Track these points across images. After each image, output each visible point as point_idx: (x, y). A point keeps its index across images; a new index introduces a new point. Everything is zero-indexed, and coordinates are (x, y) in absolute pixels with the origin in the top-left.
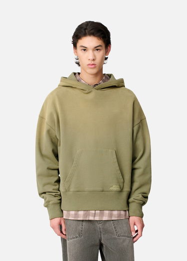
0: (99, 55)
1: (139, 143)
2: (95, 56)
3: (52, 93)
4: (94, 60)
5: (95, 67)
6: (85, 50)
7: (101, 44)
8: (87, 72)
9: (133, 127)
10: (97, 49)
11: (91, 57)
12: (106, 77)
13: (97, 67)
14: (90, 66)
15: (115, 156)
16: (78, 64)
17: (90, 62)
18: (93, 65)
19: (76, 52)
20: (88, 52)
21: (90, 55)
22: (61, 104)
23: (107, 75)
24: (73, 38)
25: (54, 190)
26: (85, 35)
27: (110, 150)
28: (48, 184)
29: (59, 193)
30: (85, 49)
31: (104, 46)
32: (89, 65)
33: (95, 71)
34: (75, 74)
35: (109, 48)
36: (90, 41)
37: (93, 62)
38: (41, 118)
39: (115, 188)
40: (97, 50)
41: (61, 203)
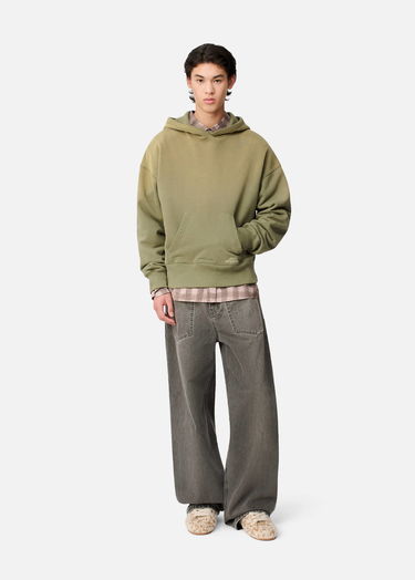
0: (219, 87)
2: (214, 89)
4: (212, 94)
5: (213, 103)
6: (201, 81)
7: (222, 74)
8: (203, 110)
10: (216, 79)
11: (209, 91)
14: (207, 102)
16: (193, 99)
17: (207, 96)
18: (211, 100)
19: (191, 87)
20: (205, 83)
21: (207, 87)
24: (186, 65)
26: (202, 61)
31: (226, 76)
32: (206, 100)
33: (213, 108)
34: (188, 114)
35: (232, 79)
36: (208, 70)
37: (211, 97)
38: (144, 168)
39: (232, 261)
40: (217, 81)
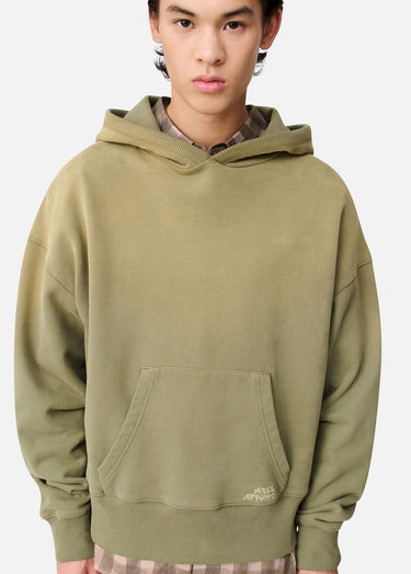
0: (238, 44)
1: (349, 344)
2: (222, 47)
3: (70, 166)
4: (218, 63)
5: (220, 91)
6: (186, 23)
7: (248, 5)
8: (190, 105)
9: (335, 295)
10: (231, 21)
11: (208, 53)
12: (254, 119)
13: (229, 91)
14: (203, 86)
15: (269, 395)
16: (162, 68)
17: (201, 71)
18: (214, 80)
19: (156, 28)
20: (197, 29)
21: (203, 42)
22: (97, 206)
23: (260, 109)
25: (67, 475)
27: (254, 376)
28: (51, 456)
29: (84, 487)
30: (187, 21)
32: (199, 80)
33: (219, 103)
34: (152, 101)
35: (273, 21)
37: (213, 73)
38: (35, 246)
39: (261, 494)
40: (234, 25)
41: (89, 512)
